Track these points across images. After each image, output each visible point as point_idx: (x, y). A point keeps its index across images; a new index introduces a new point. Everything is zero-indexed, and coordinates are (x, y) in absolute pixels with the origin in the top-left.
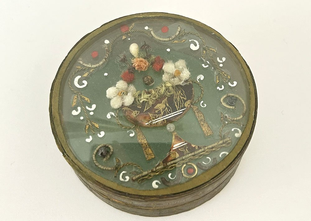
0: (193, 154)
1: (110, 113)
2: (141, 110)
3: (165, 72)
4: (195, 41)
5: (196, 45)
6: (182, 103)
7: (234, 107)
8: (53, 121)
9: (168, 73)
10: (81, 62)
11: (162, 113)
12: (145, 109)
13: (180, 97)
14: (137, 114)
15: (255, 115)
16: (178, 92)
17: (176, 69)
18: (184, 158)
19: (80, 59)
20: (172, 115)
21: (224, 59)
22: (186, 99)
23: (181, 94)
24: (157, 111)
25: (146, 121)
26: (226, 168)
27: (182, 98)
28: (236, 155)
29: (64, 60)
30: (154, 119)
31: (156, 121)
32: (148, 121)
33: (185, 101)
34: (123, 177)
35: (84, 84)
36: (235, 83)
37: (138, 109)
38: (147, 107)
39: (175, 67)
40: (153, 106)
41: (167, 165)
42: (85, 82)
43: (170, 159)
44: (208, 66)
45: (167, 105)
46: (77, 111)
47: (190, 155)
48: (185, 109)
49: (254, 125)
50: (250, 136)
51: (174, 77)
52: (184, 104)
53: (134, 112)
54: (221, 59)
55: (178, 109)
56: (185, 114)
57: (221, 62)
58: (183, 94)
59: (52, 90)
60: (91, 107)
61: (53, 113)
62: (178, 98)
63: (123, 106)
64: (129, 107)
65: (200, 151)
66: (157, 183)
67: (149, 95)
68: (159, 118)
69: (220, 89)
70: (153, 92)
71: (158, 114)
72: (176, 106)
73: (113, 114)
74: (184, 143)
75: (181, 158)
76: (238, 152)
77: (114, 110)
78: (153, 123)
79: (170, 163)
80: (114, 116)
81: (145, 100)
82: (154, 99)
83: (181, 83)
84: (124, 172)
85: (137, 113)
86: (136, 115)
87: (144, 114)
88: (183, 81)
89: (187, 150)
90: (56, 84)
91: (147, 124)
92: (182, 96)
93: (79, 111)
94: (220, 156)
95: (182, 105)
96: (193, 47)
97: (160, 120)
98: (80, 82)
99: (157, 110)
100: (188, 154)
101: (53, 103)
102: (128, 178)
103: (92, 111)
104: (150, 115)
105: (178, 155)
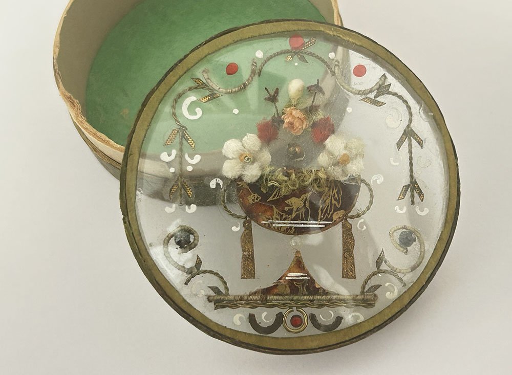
0: (311, 298)
1: (218, 179)
2: (265, 197)
3: (326, 148)
6: (330, 211)
7: (405, 250)
8: (127, 159)
9: (331, 154)
10: (205, 76)
11: (294, 215)
12: (272, 197)
13: (331, 199)
14: (256, 201)
15: (429, 278)
16: (333, 190)
17: (344, 152)
18: (295, 298)
20: (308, 224)
22: (339, 207)
23: (336, 195)
24: (286, 209)
25: (264, 218)
26: (349, 341)
27: (334, 202)
28: (372, 328)
30: (278, 220)
31: (279, 223)
32: (267, 218)
33: (336, 210)
35: (196, 114)
36: (426, 211)
37: (261, 194)
38: (275, 195)
39: (346, 148)
40: (286, 197)
41: (266, 298)
42: (199, 111)
43: (276, 291)
44: (397, 163)
45: (307, 205)
46: (169, 155)
47: (306, 298)
48: (331, 222)
49: (421, 292)
50: (406, 306)
51: (337, 164)
52: (333, 214)
53: (253, 194)
55: (319, 218)
58: (338, 196)
59: (144, 105)
60: (192, 159)
61: (131, 146)
62: (328, 201)
63: (240, 178)
64: (250, 185)
65: (324, 297)
66: (240, 319)
67: (286, 178)
68: (286, 222)
70: (293, 176)
71: (286, 213)
72: (320, 213)
73: (221, 183)
74: (305, 276)
75: (291, 297)
76: (377, 324)
77: (223, 178)
78: (274, 225)
79: (271, 297)
80: (222, 187)
81: (277, 184)
82: (292, 188)
83: (343, 179)
85: (257, 199)
86: (253, 200)
87: (267, 204)
88: (346, 178)
89: (304, 288)
90: (154, 98)
91: (264, 222)
92: (335, 200)
93: (173, 157)
94: (350, 317)
95: (329, 215)
97: (285, 225)
98: (191, 109)
99: (288, 206)
100: (304, 295)
102: (202, 293)
103: (192, 165)
104: (275, 210)
105: (288, 291)
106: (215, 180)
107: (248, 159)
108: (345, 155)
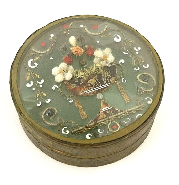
0: (116, 115)
1: (55, 86)
2: (78, 84)
3: (95, 56)
4: (118, 35)
5: (118, 38)
6: (108, 79)
7: (147, 82)
8: (13, 91)
9: (98, 58)
10: (33, 50)
11: (93, 86)
12: (81, 83)
13: (106, 75)
14: (75, 87)
15: (162, 88)
16: (105, 71)
17: (103, 55)
18: (109, 118)
19: (33, 47)
20: (101, 87)
21: (139, 48)
22: (111, 76)
23: (108, 73)
24: (89, 85)
25: (81, 92)
26: (141, 125)
27: (108, 75)
28: (149, 116)
29: (21, 48)
30: (87, 90)
31: (88, 91)
32: (83, 91)
33: (110, 78)
34: (65, 131)
35: (35, 65)
36: (148, 66)
37: (76, 83)
38: (82, 81)
39: (103, 53)
40: (87, 81)
41: (97, 122)
42: (36, 64)
43: (100, 118)
44: (127, 53)
45: (97, 80)
46: (30, 84)
47: (114, 116)
48: (110, 83)
49: (162, 95)
50: (158, 103)
51: (102, 60)
52: (110, 80)
53: (72, 85)
54: (137, 49)
55: (105, 83)
56: (110, 87)
57: (137, 50)
58: (109, 73)
59: (12, 68)
60: (41, 82)
61: (12, 85)
63: (64, 80)
64: (69, 81)
65: (122, 113)
66: (89, 136)
67: (84, 73)
69: (136, 70)
70: (87, 71)
71: (90, 86)
72: (104, 81)
73: (57, 86)
74: (110, 108)
75: (108, 118)
76: (150, 114)
77: (57, 84)
78: (87, 93)
79: (99, 121)
80: (58, 88)
81: (81, 76)
82: (88, 75)
83: (107, 65)
84: (65, 127)
85: (75, 86)
86: (74, 87)
87: (80, 86)
88: (109, 63)
89: (112, 112)
90: (15, 64)
91: (82, 93)
92: (108, 74)
93: (32, 84)
94: (137, 117)
95: (108, 80)
96: (116, 40)
97: (92, 91)
98: (32, 64)
99: (89, 83)
100: (113, 115)
101: (12, 78)
102: (68, 132)
103: (41, 84)
104: (85, 87)
105: (105, 116)
106: (54, 86)
107: (65, 71)
108: (104, 56)
